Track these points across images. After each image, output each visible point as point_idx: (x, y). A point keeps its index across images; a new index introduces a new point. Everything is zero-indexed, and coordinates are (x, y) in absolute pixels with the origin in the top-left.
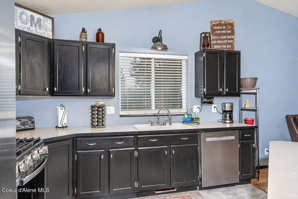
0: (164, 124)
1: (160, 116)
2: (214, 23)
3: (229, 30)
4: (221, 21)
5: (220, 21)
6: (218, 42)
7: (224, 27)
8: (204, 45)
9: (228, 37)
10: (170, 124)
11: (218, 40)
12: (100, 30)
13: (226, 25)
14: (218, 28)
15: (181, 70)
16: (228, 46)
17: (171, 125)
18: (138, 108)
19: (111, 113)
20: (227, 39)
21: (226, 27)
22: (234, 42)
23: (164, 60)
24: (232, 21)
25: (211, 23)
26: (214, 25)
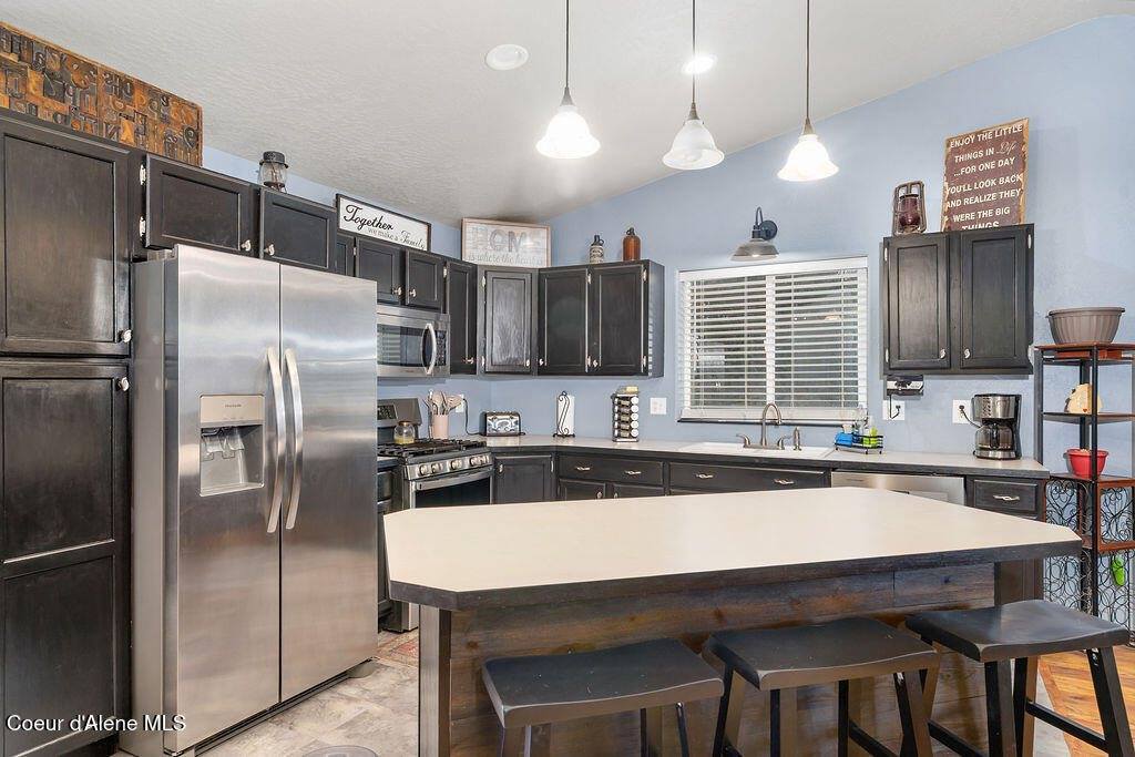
0: (780, 444)
1: (767, 424)
2: (957, 144)
3: (1005, 157)
4: (981, 132)
5: (976, 134)
6: (966, 201)
7: (991, 151)
8: (903, 223)
9: (1001, 181)
10: (797, 448)
11: (967, 194)
12: (631, 232)
13: (996, 142)
14: (969, 156)
15: (854, 297)
16: (998, 212)
17: (798, 451)
18: (735, 403)
19: (658, 412)
20: (999, 188)
21: (997, 148)
22: (1021, 194)
23: (795, 277)
24: (1019, 126)
25: (948, 146)
26: (957, 151)
